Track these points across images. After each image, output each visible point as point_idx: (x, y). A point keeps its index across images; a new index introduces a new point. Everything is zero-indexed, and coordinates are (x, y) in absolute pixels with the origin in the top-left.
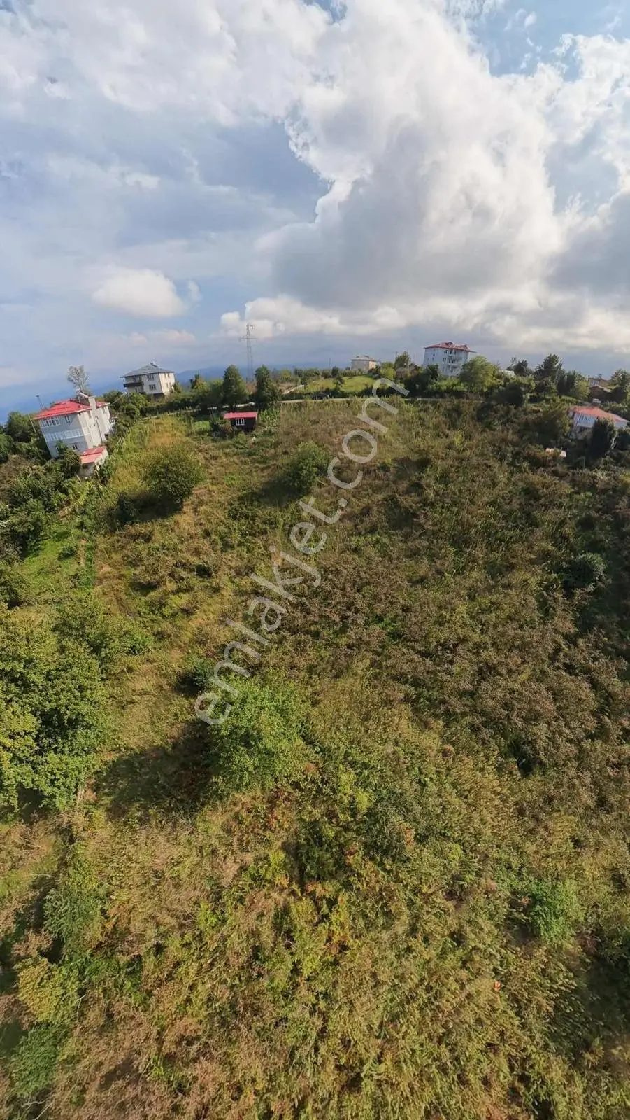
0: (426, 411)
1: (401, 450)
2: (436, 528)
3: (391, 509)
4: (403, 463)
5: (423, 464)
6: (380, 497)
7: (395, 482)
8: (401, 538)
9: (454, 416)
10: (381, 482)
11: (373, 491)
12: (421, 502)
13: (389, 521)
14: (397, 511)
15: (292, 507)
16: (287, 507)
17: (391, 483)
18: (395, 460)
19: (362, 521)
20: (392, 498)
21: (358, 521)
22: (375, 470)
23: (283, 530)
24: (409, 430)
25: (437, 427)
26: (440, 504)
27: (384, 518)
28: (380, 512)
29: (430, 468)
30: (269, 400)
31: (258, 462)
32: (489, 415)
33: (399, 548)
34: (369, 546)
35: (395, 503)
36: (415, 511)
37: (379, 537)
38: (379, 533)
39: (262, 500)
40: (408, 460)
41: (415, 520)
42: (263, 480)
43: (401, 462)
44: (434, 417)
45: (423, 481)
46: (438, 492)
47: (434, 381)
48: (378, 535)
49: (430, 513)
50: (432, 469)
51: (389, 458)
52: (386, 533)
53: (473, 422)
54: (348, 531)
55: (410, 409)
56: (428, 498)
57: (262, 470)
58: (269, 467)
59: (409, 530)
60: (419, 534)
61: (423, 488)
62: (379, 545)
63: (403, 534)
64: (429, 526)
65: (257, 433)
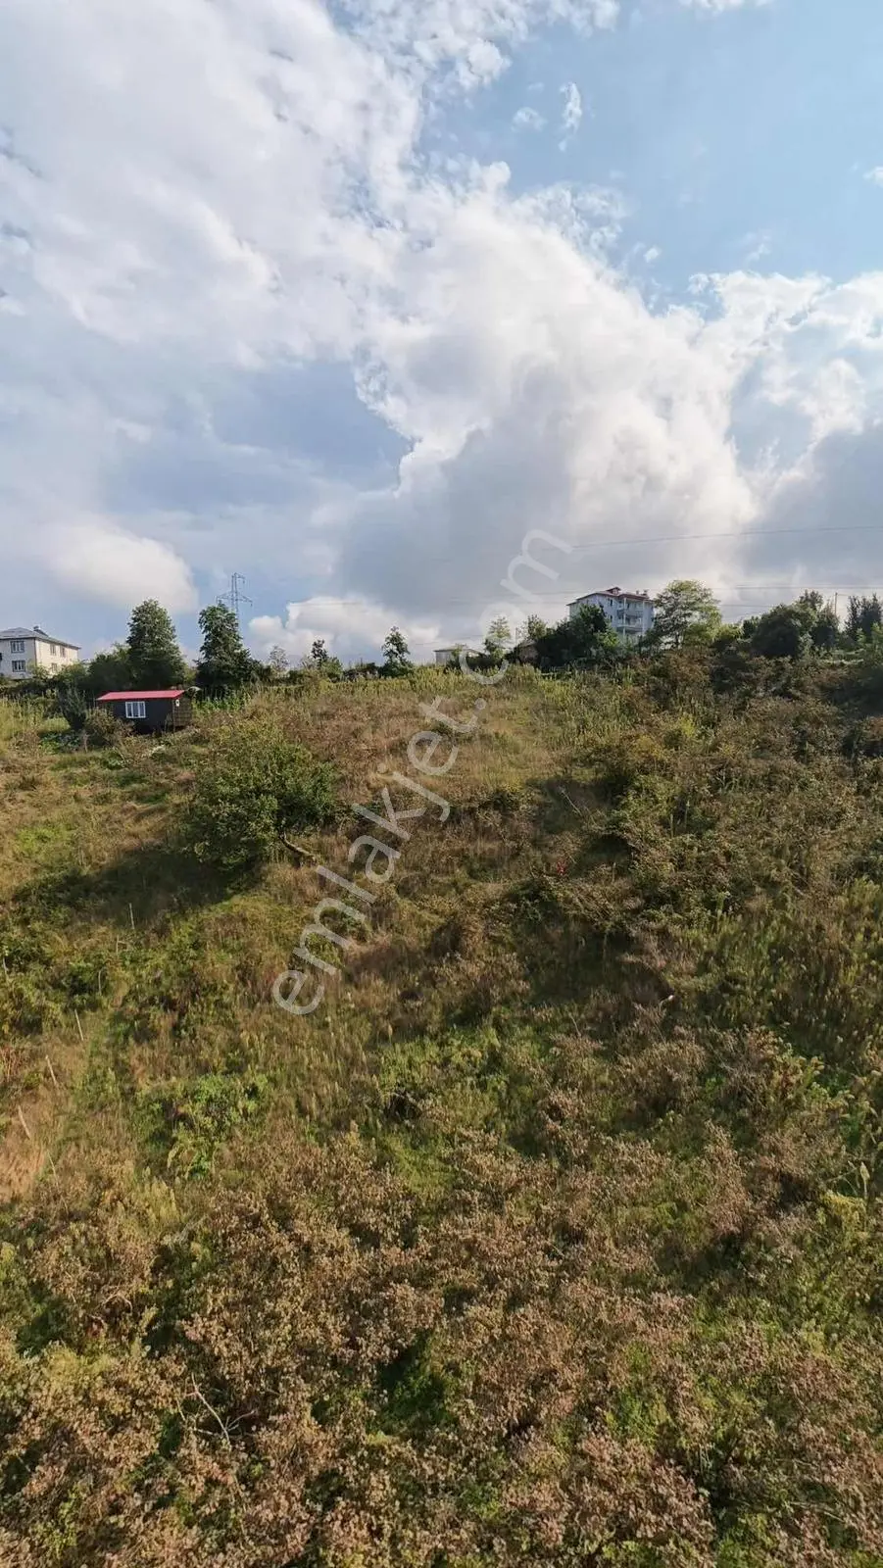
0: (596, 684)
1: (541, 760)
2: (706, 982)
3: (534, 928)
5: (614, 786)
6: (493, 888)
7: (536, 843)
9: (664, 690)
10: (494, 845)
11: (472, 874)
12: (634, 894)
13: (532, 971)
14: (555, 932)
15: (182, 932)
16: (163, 932)
17: (527, 846)
18: (532, 784)
19: (431, 979)
20: (535, 892)
21: (414, 979)
22: (471, 811)
23: (118, 1018)
24: (559, 722)
25: (628, 708)
27: (511, 962)
28: (496, 941)
29: (637, 796)
30: (227, 678)
31: (140, 799)
32: (740, 679)
33: (586, 1088)
34: (459, 1085)
35: (543, 904)
36: (622, 926)
37: (496, 1042)
38: (497, 1025)
39: (89, 904)
40: (569, 783)
41: (630, 959)
42: (127, 843)
43: (550, 788)
44: (612, 695)
45: (628, 830)
46: (682, 858)
47: (598, 635)
48: (492, 1031)
49: (675, 930)
50: (642, 797)
51: (512, 781)
52: (525, 1021)
53: (710, 695)
54: (373, 1019)
55: (556, 688)
56: (656, 880)
57: (138, 819)
58: (162, 810)
59: (611, 1001)
60: (656, 1014)
61: (630, 849)
62: (498, 1081)
63: (591, 1021)
64: (685, 978)
65: (170, 737)
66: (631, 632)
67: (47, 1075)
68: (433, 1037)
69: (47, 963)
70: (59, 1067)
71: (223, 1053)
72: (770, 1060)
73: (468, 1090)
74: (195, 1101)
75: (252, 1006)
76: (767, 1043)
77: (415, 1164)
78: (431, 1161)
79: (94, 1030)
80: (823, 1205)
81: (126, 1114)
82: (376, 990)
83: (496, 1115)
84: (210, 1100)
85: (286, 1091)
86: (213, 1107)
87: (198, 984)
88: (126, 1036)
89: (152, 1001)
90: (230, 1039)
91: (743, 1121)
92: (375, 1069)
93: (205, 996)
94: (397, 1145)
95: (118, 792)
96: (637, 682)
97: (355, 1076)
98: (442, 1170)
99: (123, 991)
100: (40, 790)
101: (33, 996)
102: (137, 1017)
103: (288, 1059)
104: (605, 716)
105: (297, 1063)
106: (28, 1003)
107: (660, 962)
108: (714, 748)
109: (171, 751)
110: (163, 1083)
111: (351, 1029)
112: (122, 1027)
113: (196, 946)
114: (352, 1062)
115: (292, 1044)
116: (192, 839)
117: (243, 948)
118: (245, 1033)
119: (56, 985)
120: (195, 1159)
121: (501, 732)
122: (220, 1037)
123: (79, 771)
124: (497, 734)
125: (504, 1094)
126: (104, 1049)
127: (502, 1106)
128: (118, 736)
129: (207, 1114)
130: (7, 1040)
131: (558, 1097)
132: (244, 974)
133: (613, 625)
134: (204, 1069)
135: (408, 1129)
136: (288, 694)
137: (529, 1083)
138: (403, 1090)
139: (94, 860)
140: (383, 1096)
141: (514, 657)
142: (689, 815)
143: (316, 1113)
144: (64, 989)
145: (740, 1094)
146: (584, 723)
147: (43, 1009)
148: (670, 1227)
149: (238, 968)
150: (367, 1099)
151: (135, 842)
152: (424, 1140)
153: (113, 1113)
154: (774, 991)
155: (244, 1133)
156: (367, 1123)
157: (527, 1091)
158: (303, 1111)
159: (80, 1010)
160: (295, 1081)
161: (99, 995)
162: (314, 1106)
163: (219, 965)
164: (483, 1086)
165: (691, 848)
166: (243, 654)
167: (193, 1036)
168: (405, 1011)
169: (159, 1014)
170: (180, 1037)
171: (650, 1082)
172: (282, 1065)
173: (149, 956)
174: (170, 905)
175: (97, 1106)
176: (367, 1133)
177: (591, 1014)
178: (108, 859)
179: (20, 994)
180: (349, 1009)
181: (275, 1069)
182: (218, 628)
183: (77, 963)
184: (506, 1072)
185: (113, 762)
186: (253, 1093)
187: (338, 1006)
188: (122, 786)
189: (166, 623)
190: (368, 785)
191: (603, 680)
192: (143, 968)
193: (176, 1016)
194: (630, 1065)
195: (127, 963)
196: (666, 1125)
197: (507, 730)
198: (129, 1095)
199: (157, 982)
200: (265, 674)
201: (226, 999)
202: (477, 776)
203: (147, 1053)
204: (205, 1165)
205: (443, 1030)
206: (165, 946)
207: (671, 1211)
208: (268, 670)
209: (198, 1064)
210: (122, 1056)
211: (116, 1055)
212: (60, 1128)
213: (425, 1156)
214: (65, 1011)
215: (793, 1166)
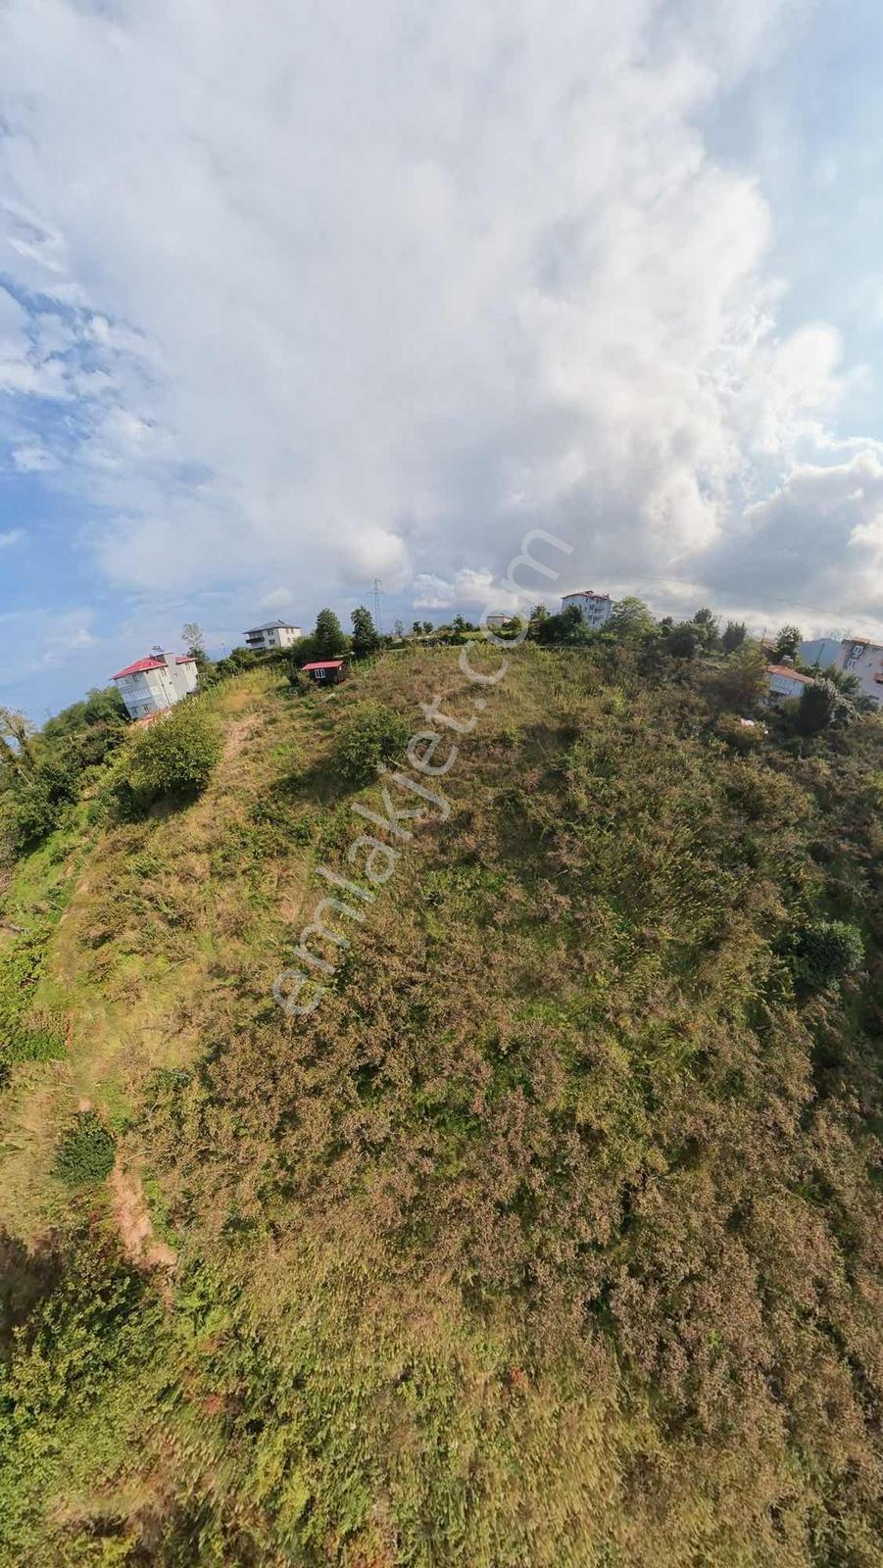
0: (569, 659)
1: (534, 713)
3: (509, 817)
4: (535, 733)
5: (569, 736)
7: (519, 769)
9: (609, 669)
10: (497, 766)
11: (483, 782)
13: (503, 839)
14: (519, 822)
15: (341, 809)
16: (333, 808)
17: (513, 768)
18: (522, 728)
19: (455, 839)
20: (513, 797)
21: (446, 838)
22: (487, 745)
23: (317, 851)
24: (546, 683)
25: (586, 680)
27: (493, 841)
28: (488, 826)
29: (579, 745)
30: (367, 648)
31: (323, 728)
32: (655, 668)
34: (459, 894)
35: (517, 805)
38: (481, 867)
39: (301, 792)
40: (543, 729)
42: (316, 756)
43: (533, 732)
44: (580, 668)
45: (569, 769)
47: (577, 625)
48: (479, 871)
50: (583, 745)
51: (512, 726)
53: (635, 676)
54: (426, 858)
55: (547, 658)
57: (321, 741)
58: (331, 736)
61: (568, 782)
65: (338, 687)
66: (596, 619)
68: (451, 870)
69: (287, 824)
70: (297, 872)
79: (309, 854)
82: (428, 843)
85: (386, 889)
87: (349, 836)
88: (321, 860)
89: (330, 844)
92: (423, 884)
95: (312, 724)
96: (595, 661)
97: (415, 884)
99: (318, 838)
100: (278, 724)
101: (283, 841)
102: (325, 851)
104: (573, 683)
106: (282, 843)
109: (337, 697)
111: (415, 863)
112: (319, 855)
113: (347, 816)
114: (414, 878)
119: (292, 834)
121: (511, 689)
123: (295, 711)
124: (508, 690)
126: (313, 865)
127: (476, 905)
128: (312, 689)
130: (277, 859)
131: (497, 916)
133: (585, 614)
136: (399, 655)
139: (302, 767)
142: (606, 763)
143: (398, 900)
144: (294, 836)
146: (560, 687)
147: (287, 846)
151: (320, 756)
158: (392, 899)
159: (303, 846)
160: (390, 884)
161: (309, 840)
162: (397, 897)
164: (470, 895)
165: (602, 787)
166: (374, 635)
169: (333, 850)
170: (342, 862)
173: (328, 820)
174: (336, 794)
175: (314, 890)
178: (308, 766)
179: (279, 839)
180: (415, 852)
182: (361, 620)
183: (299, 823)
185: (310, 705)
188: (314, 720)
189: (334, 620)
191: (575, 657)
192: (326, 826)
193: (340, 852)
195: (319, 824)
197: (515, 688)
199: (332, 834)
200: (389, 640)
202: (494, 721)
205: (456, 867)
206: (334, 815)
212: (301, 896)
214: (296, 848)
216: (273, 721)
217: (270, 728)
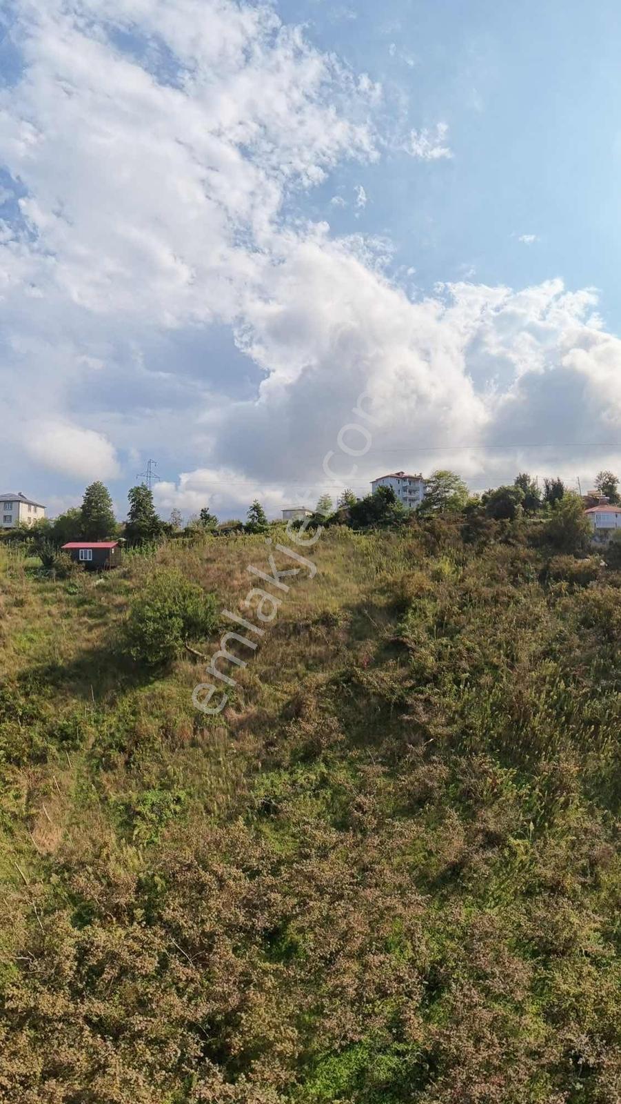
0: (388, 538)
1: (353, 591)
2: (454, 729)
3: (348, 701)
4: (362, 615)
5: (399, 608)
6: (321, 677)
7: (349, 646)
8: (380, 769)
9: (432, 543)
10: (322, 649)
11: (308, 667)
12: (408, 677)
13: (347, 727)
14: (362, 703)
15: (124, 704)
16: (112, 704)
17: (344, 648)
18: (346, 607)
19: (283, 734)
20: (348, 678)
21: (273, 734)
22: (307, 626)
23: (91, 756)
24: (365, 564)
25: (409, 555)
26: (450, 676)
27: (334, 722)
28: (324, 710)
29: (413, 614)
30: (144, 534)
31: (91, 616)
32: (479, 534)
33: (379, 794)
34: (302, 796)
35: (355, 686)
36: (403, 698)
37: (325, 771)
38: (325, 761)
39: (65, 685)
40: (369, 606)
41: (406, 717)
42: (84, 645)
43: (358, 610)
44: (401, 544)
45: (407, 637)
46: (440, 653)
47: (390, 505)
48: (322, 765)
49: (434, 699)
50: (417, 614)
51: (333, 606)
52: (342, 758)
53: (460, 544)
54: (248, 759)
55: (363, 541)
56: (424, 668)
57: (90, 629)
58: (105, 624)
59: (396, 744)
60: (421, 750)
61: (408, 649)
62: (327, 793)
63: (383, 757)
64: (439, 728)
65: (108, 574)
66: (413, 500)
67: (55, 788)
68: (286, 769)
69: (44, 721)
70: (60, 783)
71: (158, 778)
72: (485, 772)
73: (308, 799)
74: (145, 805)
75: (173, 751)
76: (484, 761)
77: (277, 839)
78: (287, 838)
79: (77, 761)
80: (508, 846)
81: (104, 811)
82: (249, 741)
83: (325, 812)
84: (153, 805)
85: (197, 800)
86: (155, 808)
87: (138, 737)
88: (98, 767)
89: (110, 746)
90: (161, 770)
91: (469, 807)
92: (251, 787)
93: (144, 744)
94: (266, 829)
95: (76, 610)
96: (415, 536)
97: (239, 791)
98: (294, 842)
99: (92, 740)
100: (27, 608)
101: (38, 740)
102: (103, 756)
103: (197, 782)
104: (394, 559)
105: (205, 784)
106: (36, 745)
107: (424, 719)
108: (462, 580)
109: (108, 584)
110: (123, 794)
111: (234, 765)
112: (95, 761)
113: (134, 713)
114: (236, 784)
115: (199, 774)
116: (128, 645)
117: (165, 716)
118: (170, 767)
119: (51, 735)
120: (148, 836)
121: (326, 572)
122: (155, 769)
123: (50, 595)
124: (323, 574)
125: (329, 800)
126: (85, 775)
127: (328, 807)
128: (74, 572)
129: (153, 812)
130: (27, 766)
131: (360, 799)
132: (166, 731)
133: (399, 496)
134: (148, 787)
135: (272, 820)
136: (183, 544)
137: (345, 794)
138: (268, 799)
139: (65, 656)
140: (256, 802)
141: (335, 519)
142: (446, 624)
143: (217, 812)
144: (56, 737)
145: (468, 792)
146: (381, 565)
147: (46, 749)
148: (423, 865)
149: (162, 727)
150: (247, 804)
151: (90, 645)
152: (282, 827)
153: (96, 810)
154: (492, 732)
155: (175, 823)
156: (247, 818)
157: (344, 798)
158: (209, 812)
159: (68, 750)
160: (202, 795)
161: (78, 742)
162: (216, 808)
163: (150, 725)
164: (317, 796)
165: (446, 646)
166: (155, 518)
167: (138, 768)
168: (268, 753)
169: (116, 754)
170: (130, 768)
171: (416, 789)
172: (194, 786)
173: (105, 719)
174: (115, 687)
175: (86, 806)
176: (248, 822)
177: (383, 752)
178: (73, 656)
179: (31, 740)
180: (233, 753)
181: (190, 788)
182: (141, 500)
183: (62, 722)
184: (331, 788)
185: (72, 590)
186: (178, 801)
187: (226, 751)
188: (78, 606)
189: (106, 496)
190: (239, 609)
191: (393, 536)
192: (102, 726)
193: (127, 756)
194: (405, 780)
195: (93, 723)
196: (426, 813)
197: (329, 570)
198: (104, 800)
199: (112, 735)
200: (168, 529)
201: (157, 747)
202: (310, 602)
203: (112, 777)
204: (156, 840)
205: (292, 765)
206: (114, 713)
207: (424, 857)
208: (170, 527)
209: (143, 784)
210: (97, 779)
211: (93, 778)
212: (66, 818)
213: (283, 835)
214: (58, 750)
215: (492, 827)
216: (20, 603)
217: (15, 610)
